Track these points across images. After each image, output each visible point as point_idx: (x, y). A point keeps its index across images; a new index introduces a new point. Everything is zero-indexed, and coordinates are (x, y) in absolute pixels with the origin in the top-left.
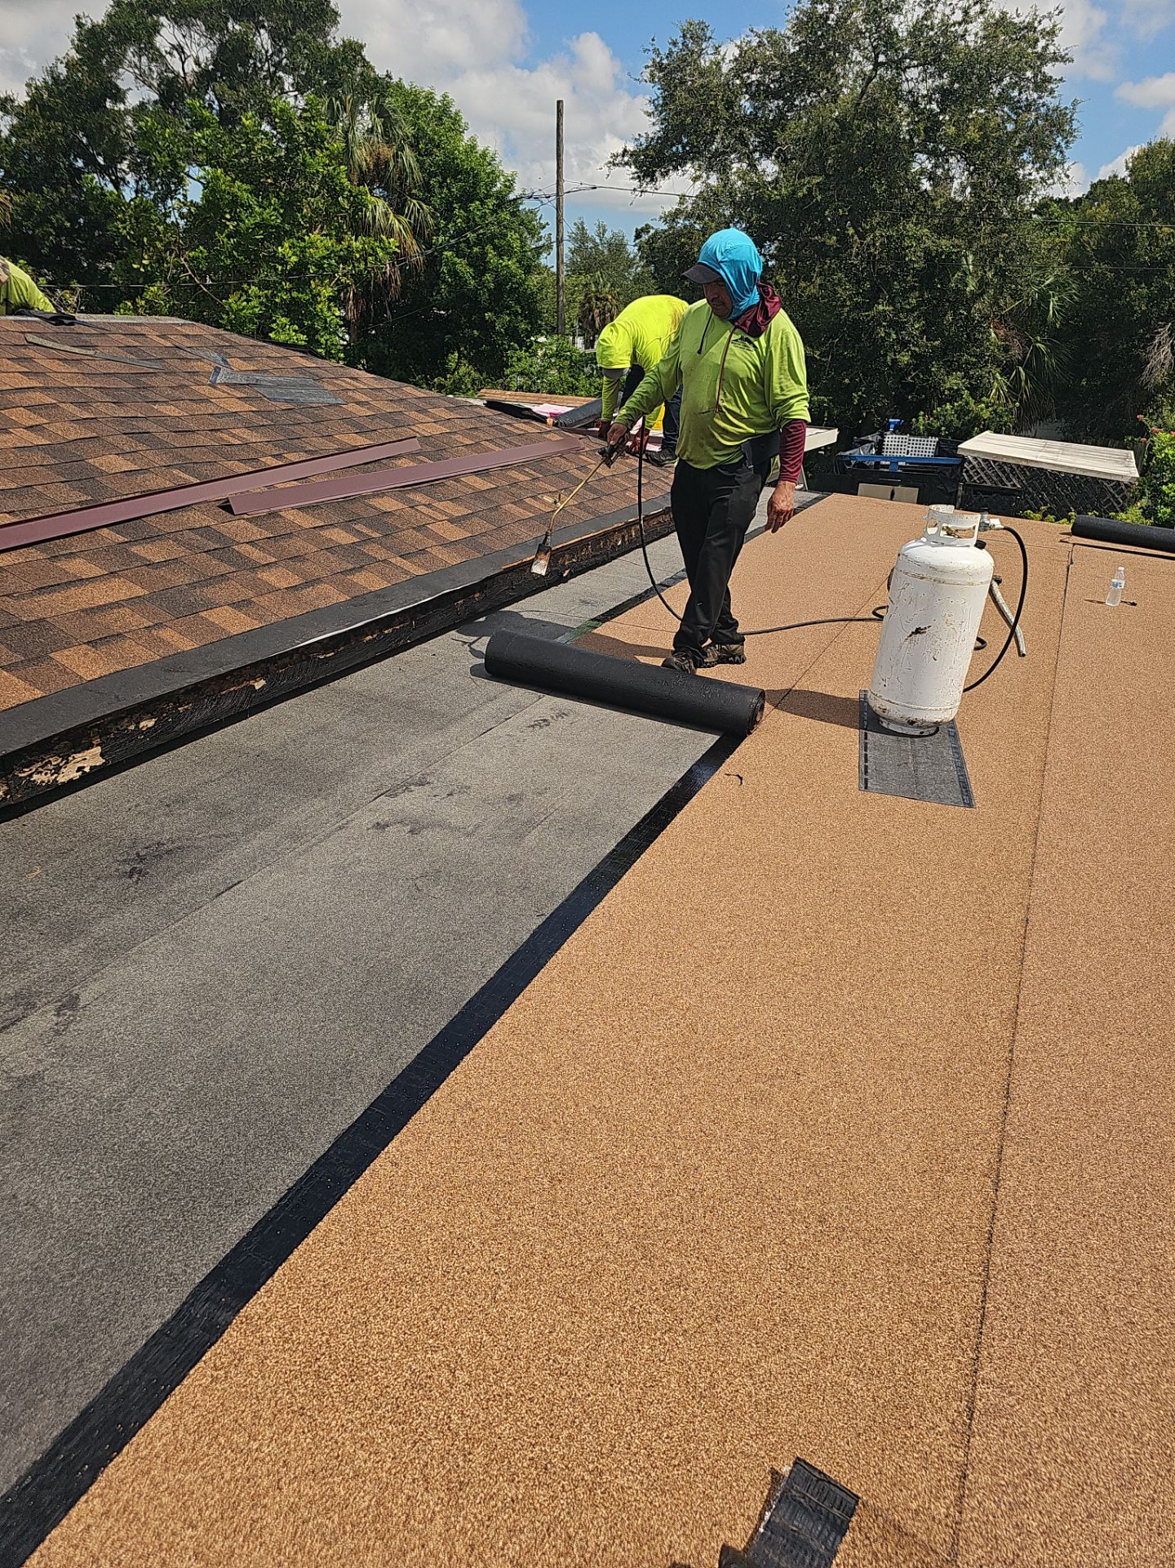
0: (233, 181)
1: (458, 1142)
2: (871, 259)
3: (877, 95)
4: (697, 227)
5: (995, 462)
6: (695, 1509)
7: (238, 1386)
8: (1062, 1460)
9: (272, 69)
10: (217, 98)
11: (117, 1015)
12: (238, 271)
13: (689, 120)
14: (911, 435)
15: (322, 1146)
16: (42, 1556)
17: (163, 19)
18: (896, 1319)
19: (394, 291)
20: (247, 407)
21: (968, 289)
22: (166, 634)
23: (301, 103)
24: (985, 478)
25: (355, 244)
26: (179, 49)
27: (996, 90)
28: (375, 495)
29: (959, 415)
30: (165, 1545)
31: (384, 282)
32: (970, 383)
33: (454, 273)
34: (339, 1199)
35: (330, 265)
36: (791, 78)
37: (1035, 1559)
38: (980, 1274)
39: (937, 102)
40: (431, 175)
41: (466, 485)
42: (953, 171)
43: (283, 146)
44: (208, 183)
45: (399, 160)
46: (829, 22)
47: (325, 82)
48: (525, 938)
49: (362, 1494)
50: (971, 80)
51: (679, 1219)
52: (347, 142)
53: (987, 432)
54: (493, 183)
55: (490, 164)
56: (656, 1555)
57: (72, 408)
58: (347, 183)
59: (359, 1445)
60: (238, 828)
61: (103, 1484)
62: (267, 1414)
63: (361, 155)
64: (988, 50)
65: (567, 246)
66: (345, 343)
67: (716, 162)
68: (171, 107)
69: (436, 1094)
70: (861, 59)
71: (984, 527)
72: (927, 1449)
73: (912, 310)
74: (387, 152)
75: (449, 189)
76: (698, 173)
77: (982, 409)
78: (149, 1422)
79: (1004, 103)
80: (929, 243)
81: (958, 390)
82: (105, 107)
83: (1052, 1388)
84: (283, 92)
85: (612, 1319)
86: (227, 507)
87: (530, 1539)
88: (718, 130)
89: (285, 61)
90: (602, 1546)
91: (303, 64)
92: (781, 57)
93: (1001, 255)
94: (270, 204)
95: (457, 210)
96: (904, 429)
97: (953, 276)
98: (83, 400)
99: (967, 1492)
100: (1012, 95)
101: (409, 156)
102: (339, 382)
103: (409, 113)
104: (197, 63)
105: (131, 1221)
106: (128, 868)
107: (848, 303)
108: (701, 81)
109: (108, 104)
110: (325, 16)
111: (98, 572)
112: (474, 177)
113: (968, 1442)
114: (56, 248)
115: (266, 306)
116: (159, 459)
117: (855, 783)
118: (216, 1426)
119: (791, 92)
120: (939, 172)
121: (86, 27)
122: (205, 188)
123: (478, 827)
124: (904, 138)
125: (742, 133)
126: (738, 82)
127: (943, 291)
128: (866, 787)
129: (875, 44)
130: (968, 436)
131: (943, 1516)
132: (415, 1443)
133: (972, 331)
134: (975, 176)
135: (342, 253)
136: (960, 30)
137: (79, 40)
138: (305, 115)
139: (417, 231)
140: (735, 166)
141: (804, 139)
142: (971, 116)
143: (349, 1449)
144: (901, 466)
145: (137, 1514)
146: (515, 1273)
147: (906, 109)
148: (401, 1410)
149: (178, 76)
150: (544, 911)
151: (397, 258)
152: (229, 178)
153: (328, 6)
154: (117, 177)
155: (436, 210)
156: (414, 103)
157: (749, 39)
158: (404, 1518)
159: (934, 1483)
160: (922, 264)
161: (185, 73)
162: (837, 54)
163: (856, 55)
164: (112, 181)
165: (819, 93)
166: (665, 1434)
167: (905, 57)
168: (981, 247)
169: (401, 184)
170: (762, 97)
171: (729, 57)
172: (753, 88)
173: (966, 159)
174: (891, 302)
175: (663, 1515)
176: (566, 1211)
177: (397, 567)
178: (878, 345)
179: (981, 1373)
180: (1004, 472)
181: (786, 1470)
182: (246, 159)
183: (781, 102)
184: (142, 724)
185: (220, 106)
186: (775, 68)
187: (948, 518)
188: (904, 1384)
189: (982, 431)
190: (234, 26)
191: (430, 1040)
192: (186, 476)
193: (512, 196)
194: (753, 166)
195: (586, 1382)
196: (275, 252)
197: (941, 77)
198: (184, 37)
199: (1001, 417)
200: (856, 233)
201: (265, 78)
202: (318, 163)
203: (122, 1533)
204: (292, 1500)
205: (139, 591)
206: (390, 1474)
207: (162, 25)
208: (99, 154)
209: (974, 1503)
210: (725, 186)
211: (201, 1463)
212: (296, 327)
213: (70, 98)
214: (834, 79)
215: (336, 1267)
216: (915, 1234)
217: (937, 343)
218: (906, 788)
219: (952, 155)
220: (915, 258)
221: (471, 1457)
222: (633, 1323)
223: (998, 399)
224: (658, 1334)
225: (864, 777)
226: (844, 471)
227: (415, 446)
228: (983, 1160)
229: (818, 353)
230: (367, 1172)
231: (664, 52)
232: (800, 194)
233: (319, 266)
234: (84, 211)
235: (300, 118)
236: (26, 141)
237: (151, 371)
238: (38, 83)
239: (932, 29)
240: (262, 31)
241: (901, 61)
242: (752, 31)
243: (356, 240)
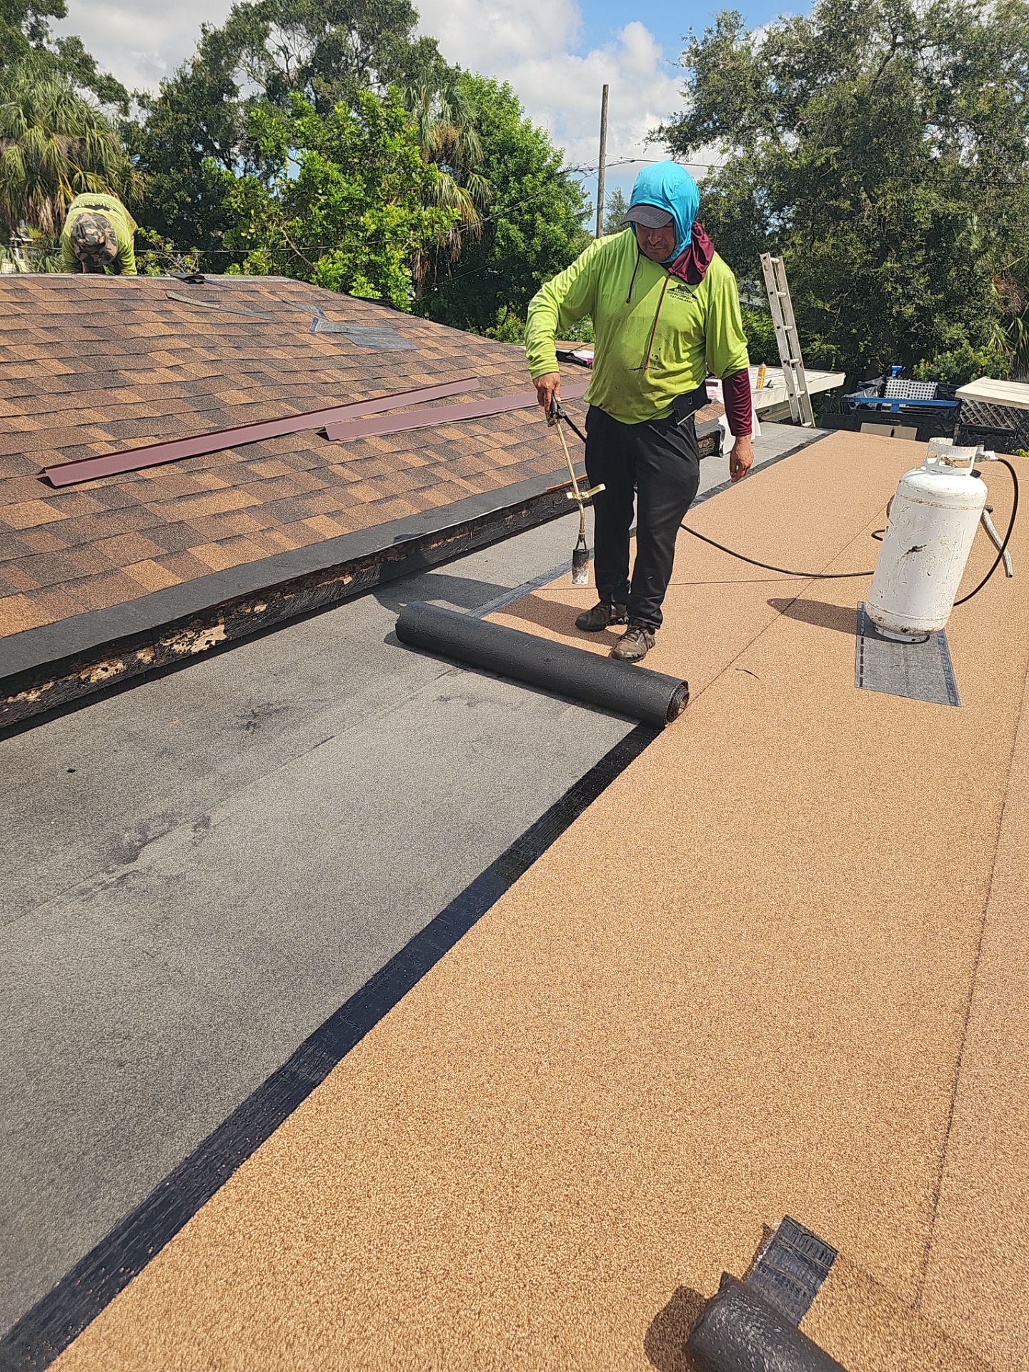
0: (326, 161)
1: (507, 950)
2: (881, 221)
3: (894, 73)
4: (723, 194)
5: (990, 405)
6: (699, 1247)
7: (337, 1118)
8: (1015, 1244)
9: (361, 64)
10: (314, 91)
11: (239, 834)
12: (327, 238)
13: (720, 99)
14: (912, 379)
15: (399, 945)
16: (193, 1226)
17: (272, 25)
18: (873, 1119)
19: (455, 253)
20: (339, 351)
21: (971, 247)
22: (275, 536)
23: (384, 93)
24: (980, 419)
25: (424, 213)
26: (284, 49)
27: (1006, 65)
28: (443, 425)
29: (958, 362)
30: (283, 1229)
31: (448, 247)
32: (970, 334)
33: (507, 238)
34: (413, 985)
35: (403, 232)
36: (814, 59)
37: (988, 1318)
38: (949, 1091)
39: (950, 77)
40: (491, 152)
41: (518, 419)
42: (962, 140)
43: (367, 130)
44: (305, 163)
45: (464, 140)
46: (852, 8)
47: (404, 74)
48: (562, 794)
49: (432, 1207)
50: (982, 57)
51: (689, 1025)
52: (421, 126)
53: (984, 378)
54: (544, 159)
55: (542, 142)
56: (667, 1278)
57: (203, 352)
58: (420, 161)
59: (430, 1172)
60: (330, 696)
61: (236, 1179)
62: (359, 1141)
63: (433, 138)
64: (1000, 29)
65: (607, 212)
66: (412, 299)
67: (744, 136)
68: (275, 99)
69: (490, 912)
70: (880, 40)
71: (980, 458)
72: (897, 1223)
73: (918, 267)
74: (454, 133)
75: (506, 165)
76: (726, 146)
77: (980, 357)
78: (270, 1138)
79: (1013, 77)
80: (937, 206)
81: (958, 339)
82: (222, 100)
83: (1009, 1187)
84: (369, 84)
85: (632, 1097)
86: (323, 434)
87: (565, 1255)
88: (745, 108)
89: (371, 57)
90: (623, 1266)
91: (387, 59)
92: (805, 41)
93: (1005, 217)
94: (356, 181)
95: (511, 184)
96: (906, 374)
97: (958, 235)
98: (211, 345)
99: (930, 1259)
100: (1022, 69)
101: (473, 136)
102: (413, 331)
103: (474, 99)
104: (300, 62)
105: (253, 989)
106: (246, 722)
107: (858, 261)
108: (732, 64)
109: (225, 98)
110: (405, 15)
111: (224, 485)
112: (527, 154)
113: (933, 1220)
114: (178, 220)
115: (349, 267)
116: (270, 394)
117: (851, 681)
118: (320, 1146)
119: (813, 72)
120: (949, 141)
121: (209, 34)
122: (303, 168)
123: (522, 703)
124: (917, 112)
125: (767, 110)
126: (766, 64)
127: (948, 250)
128: (861, 685)
129: (894, 26)
130: (966, 381)
131: (909, 1276)
132: (474, 1174)
133: (974, 285)
134: (983, 145)
135: (413, 222)
136: (974, 12)
137: (204, 45)
138: (387, 103)
139: (477, 201)
140: (760, 139)
141: (824, 114)
142: (981, 90)
143: (422, 1172)
144: (901, 408)
145: (262, 1203)
146: (553, 1054)
147: (920, 85)
148: (462, 1149)
149: (282, 73)
150: (577, 774)
151: (460, 224)
152: (322, 159)
153: (409, 8)
154: (230, 160)
155: (494, 183)
156: (479, 90)
157: (777, 25)
158: (465, 1228)
159: (902, 1249)
160: (929, 225)
161: (288, 70)
162: (858, 37)
163: (876, 37)
164: (225, 162)
165: (840, 72)
166: (675, 1189)
167: (922, 37)
168: (986, 209)
169: (465, 161)
170: (787, 77)
171: (759, 42)
172: (779, 69)
173: (975, 129)
174: (899, 260)
175: (673, 1249)
176: (595, 1010)
177: (459, 486)
178: (885, 298)
179: (946, 1169)
180: (999, 414)
181: (776, 1224)
182: (337, 142)
183: (804, 81)
184: (257, 608)
185: (316, 97)
186: (800, 51)
187: (947, 450)
188: (879, 1171)
189: (979, 377)
190: (330, 29)
191: (484, 869)
192: (291, 408)
193: (559, 170)
194: (776, 139)
195: (611, 1143)
196: (358, 221)
197: (954, 54)
198: (289, 39)
199: (998, 364)
200: (869, 197)
201: (354, 72)
202: (396, 144)
203: (252, 1216)
204: (378, 1206)
205: (256, 502)
206: (454, 1195)
207: (271, 29)
208: (216, 140)
209: (936, 1269)
210: (750, 157)
211: (309, 1172)
212: (372, 285)
213: (195, 94)
214: (854, 58)
215: (412, 1037)
216: (892, 1054)
217: (940, 296)
218: (897, 686)
219: (961, 125)
220: (923, 220)
221: (518, 1189)
222: (650, 1101)
223: (996, 348)
224: (671, 1112)
225: (860, 676)
226: (849, 412)
227: (475, 384)
228: (955, 999)
229: (828, 306)
230: (435, 967)
231: (700, 39)
232: (818, 163)
233: (394, 233)
234: (202, 188)
235: (382, 106)
236: (158, 131)
237: (264, 321)
238: (170, 82)
239: (948, 12)
240: (353, 32)
241: (917, 41)
242: (780, 18)
243: (425, 210)
